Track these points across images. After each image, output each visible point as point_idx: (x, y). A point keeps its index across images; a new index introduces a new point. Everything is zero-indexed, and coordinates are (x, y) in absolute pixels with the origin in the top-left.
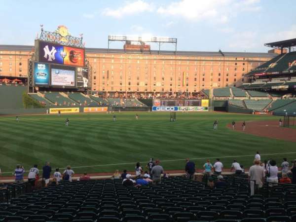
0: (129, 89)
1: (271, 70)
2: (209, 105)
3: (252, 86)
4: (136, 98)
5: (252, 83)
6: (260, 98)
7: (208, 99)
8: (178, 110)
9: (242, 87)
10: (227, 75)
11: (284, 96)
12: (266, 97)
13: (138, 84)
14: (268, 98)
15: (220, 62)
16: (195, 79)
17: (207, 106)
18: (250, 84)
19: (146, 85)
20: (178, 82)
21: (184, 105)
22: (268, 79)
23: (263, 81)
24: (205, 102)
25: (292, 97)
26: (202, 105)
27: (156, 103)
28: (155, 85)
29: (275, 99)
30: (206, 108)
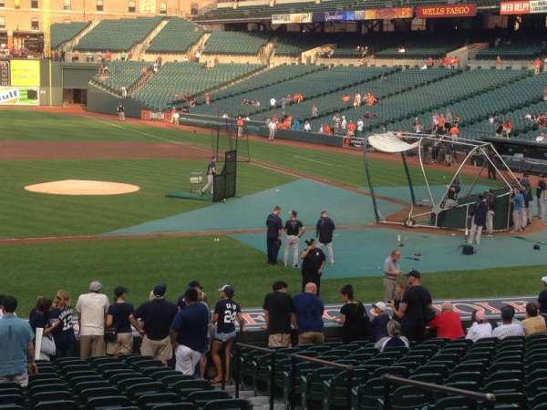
2: (44, 83)
11: (305, 53)
14: (256, 60)
17: (35, 84)
24: (27, 73)
26: (13, 81)
30: (32, 95)
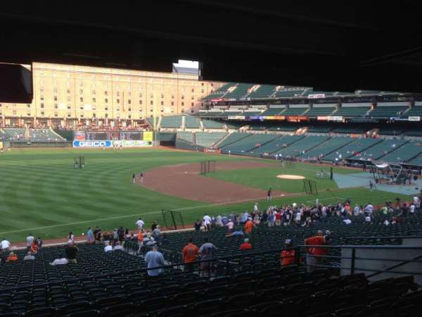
0: (43, 113)
1: (230, 95)
2: (154, 139)
3: (209, 114)
4: (50, 128)
5: (210, 111)
6: (215, 131)
7: (153, 130)
8: (111, 146)
9: (197, 115)
10: (183, 98)
11: (241, 128)
12: (223, 128)
13: (56, 107)
14: (224, 131)
15: (172, 81)
16: (141, 102)
17: (151, 139)
18: (206, 111)
19: (69, 108)
20: (116, 105)
21: (119, 139)
22: (226, 107)
23: (221, 109)
24: (148, 135)
25: (249, 130)
26: (144, 138)
27: (79, 136)
28: (82, 108)
29: (231, 131)
30: (150, 143)
